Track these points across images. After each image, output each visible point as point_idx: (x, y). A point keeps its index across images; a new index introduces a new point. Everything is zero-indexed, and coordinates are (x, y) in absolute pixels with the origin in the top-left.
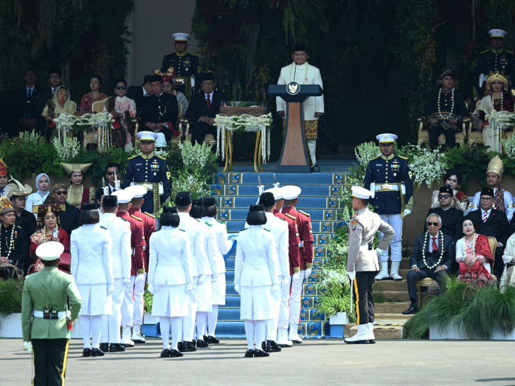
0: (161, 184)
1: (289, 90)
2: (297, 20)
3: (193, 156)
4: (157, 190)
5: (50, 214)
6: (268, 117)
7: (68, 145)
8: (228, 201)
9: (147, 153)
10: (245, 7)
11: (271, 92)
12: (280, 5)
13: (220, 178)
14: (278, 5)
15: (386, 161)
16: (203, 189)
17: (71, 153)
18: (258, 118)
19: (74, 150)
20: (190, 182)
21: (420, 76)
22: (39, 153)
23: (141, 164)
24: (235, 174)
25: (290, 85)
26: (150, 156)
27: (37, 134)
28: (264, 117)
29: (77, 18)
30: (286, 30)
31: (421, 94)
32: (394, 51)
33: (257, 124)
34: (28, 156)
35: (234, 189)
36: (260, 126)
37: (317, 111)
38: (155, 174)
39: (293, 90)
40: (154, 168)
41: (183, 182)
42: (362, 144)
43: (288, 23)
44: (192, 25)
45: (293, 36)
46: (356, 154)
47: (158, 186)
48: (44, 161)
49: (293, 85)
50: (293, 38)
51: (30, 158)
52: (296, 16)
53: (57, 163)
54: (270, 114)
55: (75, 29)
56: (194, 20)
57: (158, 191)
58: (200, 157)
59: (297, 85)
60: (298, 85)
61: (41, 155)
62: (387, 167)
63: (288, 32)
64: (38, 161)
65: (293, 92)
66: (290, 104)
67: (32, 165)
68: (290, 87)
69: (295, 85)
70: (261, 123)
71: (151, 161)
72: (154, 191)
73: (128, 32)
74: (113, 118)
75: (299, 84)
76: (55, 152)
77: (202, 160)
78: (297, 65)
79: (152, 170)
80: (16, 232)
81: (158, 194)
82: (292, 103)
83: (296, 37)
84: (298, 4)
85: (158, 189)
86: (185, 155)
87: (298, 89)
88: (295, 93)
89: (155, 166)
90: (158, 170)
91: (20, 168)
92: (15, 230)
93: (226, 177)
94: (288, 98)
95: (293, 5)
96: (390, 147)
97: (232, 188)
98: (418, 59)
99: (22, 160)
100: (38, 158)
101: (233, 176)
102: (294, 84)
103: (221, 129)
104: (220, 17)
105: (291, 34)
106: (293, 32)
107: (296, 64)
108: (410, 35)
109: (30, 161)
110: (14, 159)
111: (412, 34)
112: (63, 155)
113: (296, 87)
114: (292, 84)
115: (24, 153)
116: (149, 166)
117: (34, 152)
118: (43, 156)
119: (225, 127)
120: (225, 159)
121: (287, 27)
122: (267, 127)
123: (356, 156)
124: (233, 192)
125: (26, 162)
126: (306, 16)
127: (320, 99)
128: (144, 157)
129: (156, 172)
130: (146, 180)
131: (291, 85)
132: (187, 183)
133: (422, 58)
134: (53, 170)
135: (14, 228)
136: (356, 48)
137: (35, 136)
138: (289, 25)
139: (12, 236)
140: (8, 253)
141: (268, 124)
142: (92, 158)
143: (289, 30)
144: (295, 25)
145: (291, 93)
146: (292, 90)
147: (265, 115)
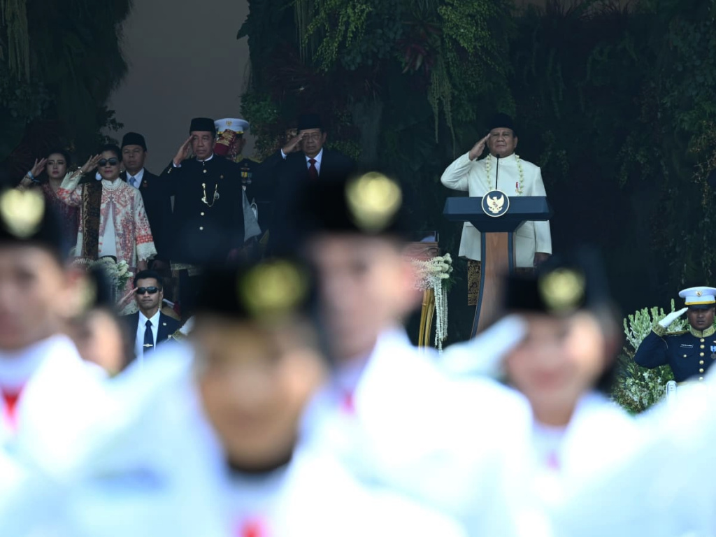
1: (487, 206)
2: (456, 93)
6: (446, 262)
10: (353, 68)
11: (451, 212)
12: (423, 63)
14: (419, 64)
15: (699, 339)
18: (426, 263)
21: (704, 202)
25: (488, 199)
28: (438, 262)
29: (18, 92)
30: (436, 110)
31: (705, 238)
32: (638, 158)
33: (424, 275)
36: (431, 279)
37: (539, 251)
39: (495, 207)
42: (637, 312)
43: (439, 99)
44: (242, 107)
45: (450, 124)
46: (626, 331)
49: (495, 198)
50: (449, 128)
52: (454, 86)
54: (448, 257)
55: (15, 114)
56: (244, 98)
59: (502, 198)
60: (505, 197)
62: (702, 350)
63: (439, 118)
65: (495, 211)
66: (488, 235)
68: (489, 202)
69: (499, 198)
70: (432, 274)
73: (113, 122)
74: (129, 270)
75: (507, 196)
78: (500, 159)
82: (493, 234)
83: (454, 126)
84: (457, 62)
87: (504, 206)
88: (500, 212)
94: (485, 223)
95: (448, 63)
96: (708, 314)
98: (697, 169)
102: (498, 194)
104: (302, 89)
105: (445, 119)
106: (449, 116)
107: (498, 156)
108: (682, 121)
111: (686, 118)
113: (501, 202)
114: (492, 195)
121: (436, 106)
122: (444, 281)
123: (626, 336)
126: (473, 84)
127: (543, 227)
131: (492, 198)
133: (705, 166)
136: (564, 152)
138: (440, 103)
141: (447, 276)
143: (441, 113)
144: (452, 103)
145: (491, 212)
146: (493, 207)
147: (440, 258)
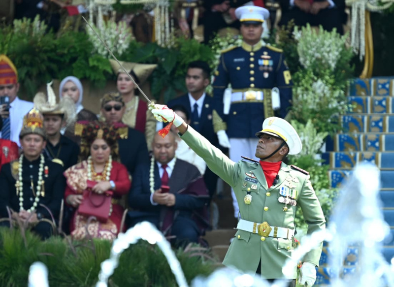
0: (275, 91)
3: (318, 50)
4: (269, 101)
5: (100, 142)
7: (111, 34)
8: (377, 123)
9: (252, 42)
13: (358, 87)
16: (339, 102)
17: (115, 46)
19: (121, 41)
20: (319, 91)
22: (64, 48)
23: (242, 60)
24: (382, 81)
26: (257, 47)
27: (43, 23)
34: (46, 52)
35: (384, 103)
38: (266, 75)
40: (264, 66)
41: (307, 89)
47: (270, 95)
48: (74, 60)
51: (50, 54)
53: (95, 63)
57: (271, 103)
58: (328, 52)
61: (69, 51)
64: (62, 60)
67: (54, 66)
71: (258, 55)
72: (265, 103)
76: (90, 45)
77: (332, 58)
79: (261, 69)
80: (46, 168)
81: (271, 107)
85: (271, 99)
86: (305, 49)
89: (266, 63)
90: (271, 69)
91: (34, 71)
92: (45, 165)
93: (368, 86)
97: (380, 103)
99: (37, 59)
100: (62, 55)
101: (380, 84)
103: (359, 9)
109: (50, 60)
110: (25, 57)
112: (103, 50)
115: (39, 47)
116: (256, 63)
117: (55, 45)
118: (72, 51)
119: (366, 5)
120: (364, 58)
124: (381, 109)
125: (43, 61)
128: (247, 48)
129: (268, 71)
130: (252, 85)
132: (314, 92)
134: (88, 73)
135: (43, 161)
137: (40, 26)
139: (40, 174)
140: (34, 201)
142: (151, 54)
